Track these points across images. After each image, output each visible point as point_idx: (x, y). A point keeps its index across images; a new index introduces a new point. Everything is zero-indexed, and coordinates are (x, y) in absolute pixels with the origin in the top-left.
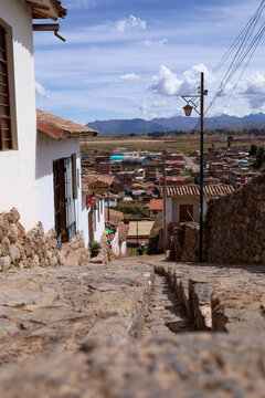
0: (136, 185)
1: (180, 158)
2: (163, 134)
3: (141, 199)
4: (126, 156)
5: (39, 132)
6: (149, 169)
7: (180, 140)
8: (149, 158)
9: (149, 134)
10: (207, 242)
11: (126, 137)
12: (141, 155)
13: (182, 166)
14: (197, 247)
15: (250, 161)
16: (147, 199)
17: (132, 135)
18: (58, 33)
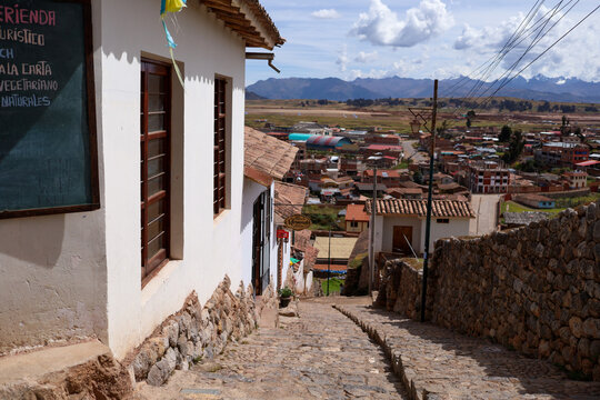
0: (326, 180)
1: (395, 142)
2: (369, 103)
3: (333, 201)
4: (313, 135)
5: (245, 177)
6: (348, 155)
7: (395, 114)
8: (347, 139)
9: (349, 102)
10: (432, 295)
11: (314, 105)
12: (335, 134)
13: (397, 154)
14: (419, 299)
15: (499, 150)
16: (343, 203)
17: (323, 103)
18: (273, 63)
